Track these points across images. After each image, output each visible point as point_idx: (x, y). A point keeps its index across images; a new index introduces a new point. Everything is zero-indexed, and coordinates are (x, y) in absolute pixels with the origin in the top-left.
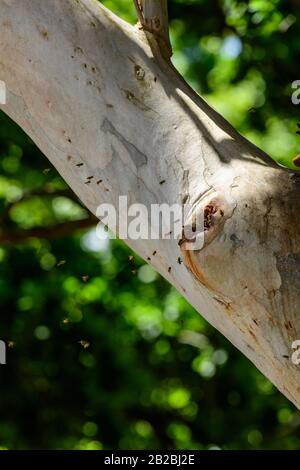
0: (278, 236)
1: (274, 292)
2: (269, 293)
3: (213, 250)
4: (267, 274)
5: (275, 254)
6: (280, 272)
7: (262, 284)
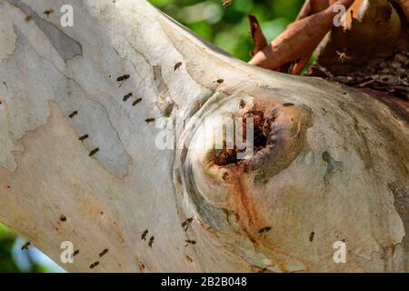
0: (386, 158)
1: (393, 247)
2: (385, 250)
3: (294, 178)
4: (381, 219)
5: (389, 186)
6: (401, 214)
7: (373, 235)
